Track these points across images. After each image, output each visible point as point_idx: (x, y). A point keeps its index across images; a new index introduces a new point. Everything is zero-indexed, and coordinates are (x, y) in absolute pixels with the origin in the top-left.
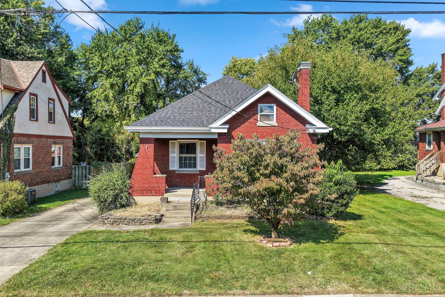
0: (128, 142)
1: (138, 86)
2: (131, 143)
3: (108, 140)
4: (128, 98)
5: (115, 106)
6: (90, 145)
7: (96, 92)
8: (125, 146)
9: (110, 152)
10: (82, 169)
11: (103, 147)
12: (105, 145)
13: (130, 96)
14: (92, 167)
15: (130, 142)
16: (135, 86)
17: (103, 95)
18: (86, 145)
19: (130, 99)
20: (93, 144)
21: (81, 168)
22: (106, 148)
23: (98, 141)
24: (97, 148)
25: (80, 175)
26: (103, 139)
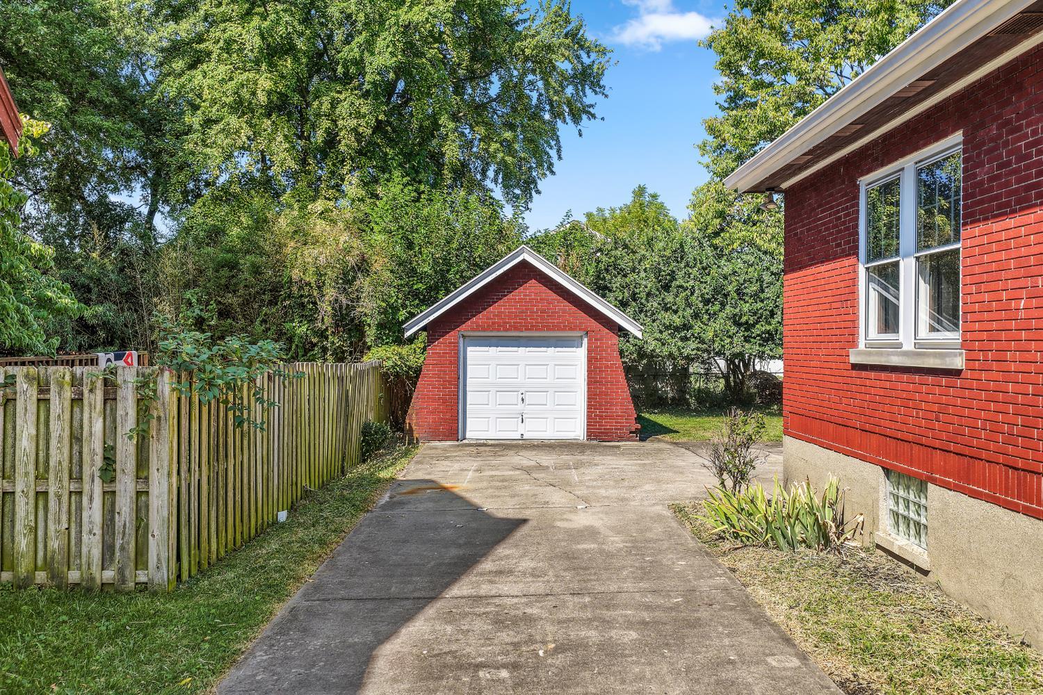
0: (346, 279)
1: (380, 43)
2: (358, 282)
3: (256, 270)
4: (334, 104)
5: (279, 139)
6: (175, 292)
7: (200, 77)
8: (331, 293)
9: (264, 321)
10: (77, 401)
11: (230, 299)
12: (241, 292)
13: (342, 97)
14: (166, 383)
15: (354, 278)
16: (369, 46)
17: (231, 85)
18: (158, 293)
19: (343, 109)
20: (187, 286)
21: (68, 394)
22: (246, 303)
23: (210, 273)
24: (207, 304)
25: (59, 454)
26: (233, 266)
